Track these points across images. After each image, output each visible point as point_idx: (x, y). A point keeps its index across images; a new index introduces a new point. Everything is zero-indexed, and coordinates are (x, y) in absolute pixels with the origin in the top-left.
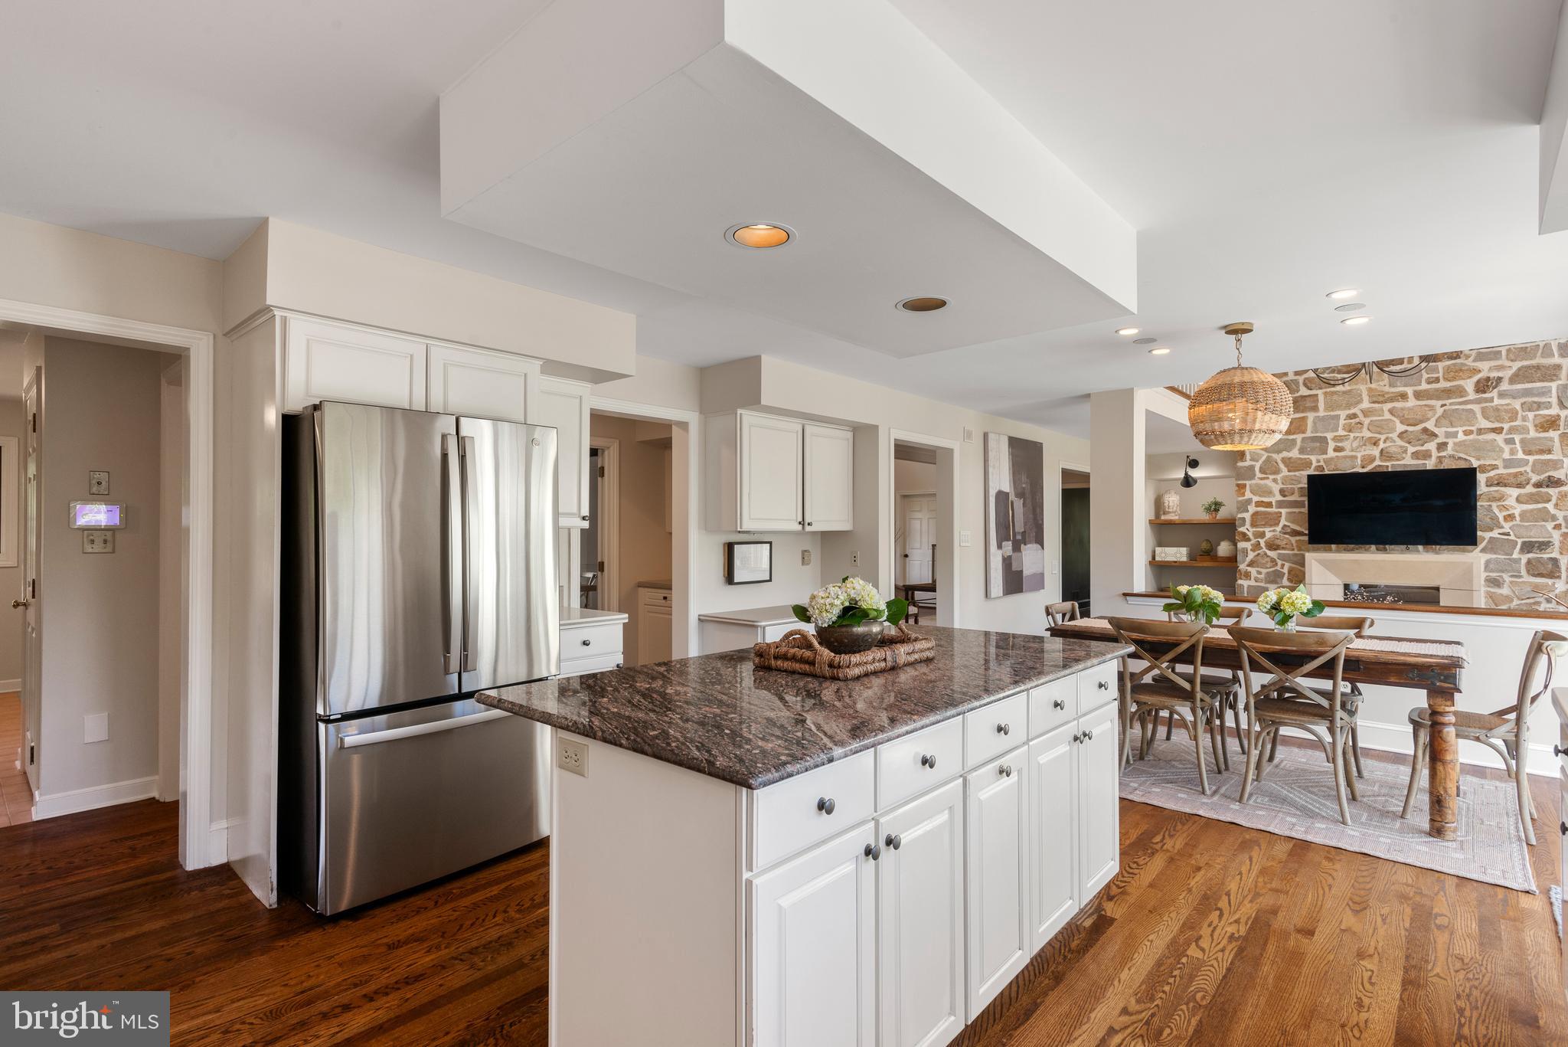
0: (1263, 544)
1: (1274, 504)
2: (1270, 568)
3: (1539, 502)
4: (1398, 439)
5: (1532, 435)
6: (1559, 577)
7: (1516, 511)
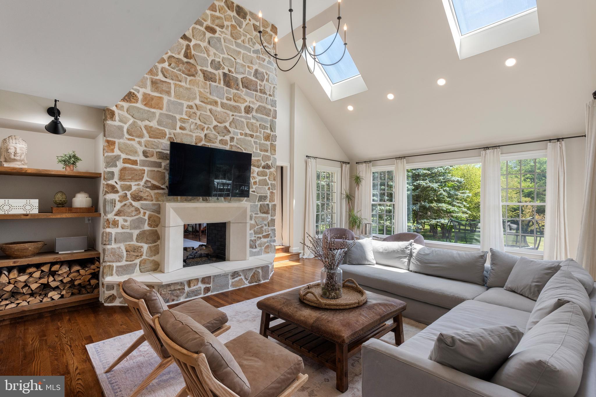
0: (129, 196)
1: (138, 162)
2: (135, 216)
3: (264, 176)
4: (213, 130)
5: (263, 142)
6: (269, 213)
7: (257, 180)
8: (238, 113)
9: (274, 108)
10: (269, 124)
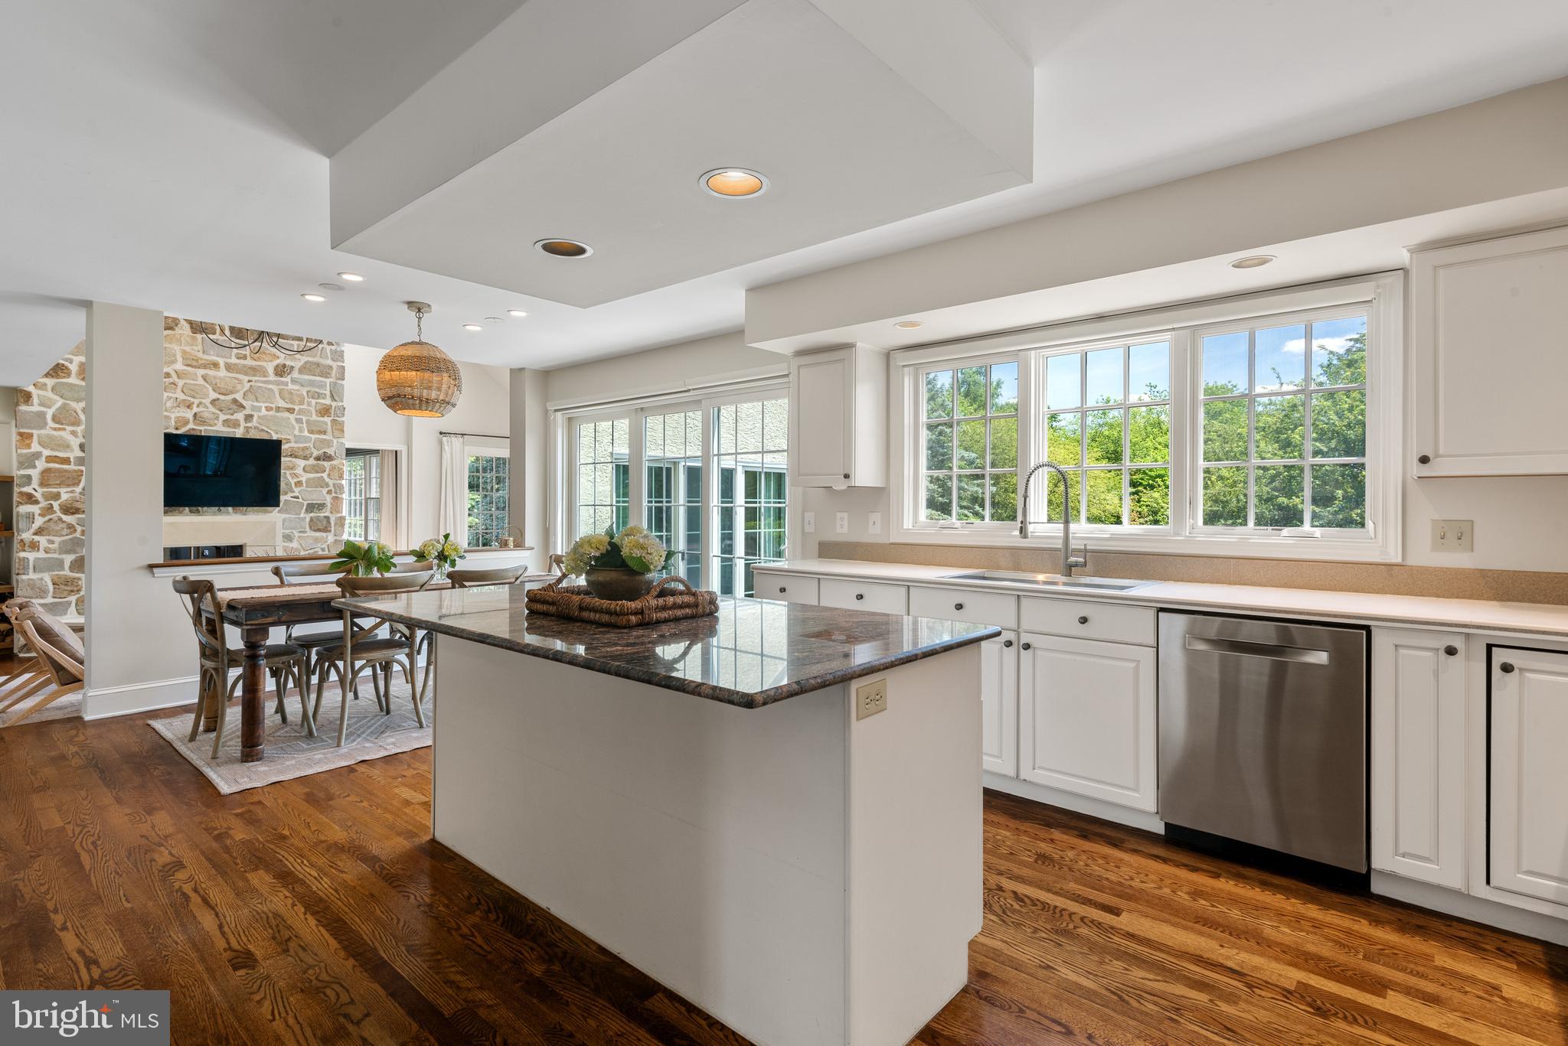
0: (56, 508)
1: (71, 460)
2: (66, 535)
3: (318, 472)
4: (210, 406)
5: (314, 417)
6: (330, 531)
7: (304, 479)
8: (260, 376)
9: (340, 364)
10: (328, 389)
